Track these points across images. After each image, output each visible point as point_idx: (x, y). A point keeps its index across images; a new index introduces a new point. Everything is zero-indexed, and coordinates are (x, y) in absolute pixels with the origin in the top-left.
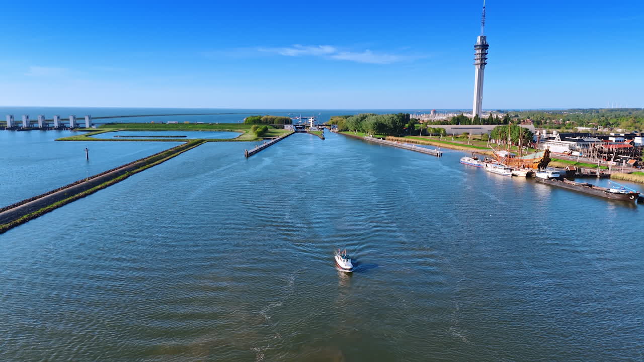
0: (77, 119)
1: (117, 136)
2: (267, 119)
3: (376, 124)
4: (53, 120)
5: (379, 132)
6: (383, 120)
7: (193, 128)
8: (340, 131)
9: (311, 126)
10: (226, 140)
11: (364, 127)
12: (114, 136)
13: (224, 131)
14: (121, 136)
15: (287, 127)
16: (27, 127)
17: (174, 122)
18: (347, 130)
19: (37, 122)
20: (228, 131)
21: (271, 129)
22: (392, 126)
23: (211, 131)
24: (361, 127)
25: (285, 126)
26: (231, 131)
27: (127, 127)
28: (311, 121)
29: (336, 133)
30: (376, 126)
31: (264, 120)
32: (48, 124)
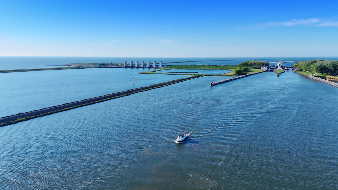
0: (163, 63)
1: (166, 72)
2: (251, 63)
3: (319, 67)
4: (153, 64)
5: (320, 72)
6: (325, 64)
7: (208, 68)
8: (297, 71)
9: (279, 67)
10: (215, 75)
11: (311, 69)
12: (165, 72)
13: (224, 70)
14: (167, 72)
15: (263, 68)
16: (137, 67)
17: (200, 65)
18: (302, 70)
19: (147, 64)
20: (226, 70)
21: (252, 69)
22: (332, 69)
23: (217, 70)
24: (309, 69)
25: (262, 67)
26: (228, 70)
27: (177, 67)
28: (279, 64)
29: (294, 72)
30: (319, 68)
31: (250, 64)
32: (152, 65)
